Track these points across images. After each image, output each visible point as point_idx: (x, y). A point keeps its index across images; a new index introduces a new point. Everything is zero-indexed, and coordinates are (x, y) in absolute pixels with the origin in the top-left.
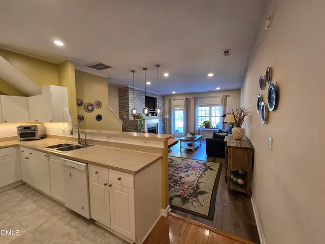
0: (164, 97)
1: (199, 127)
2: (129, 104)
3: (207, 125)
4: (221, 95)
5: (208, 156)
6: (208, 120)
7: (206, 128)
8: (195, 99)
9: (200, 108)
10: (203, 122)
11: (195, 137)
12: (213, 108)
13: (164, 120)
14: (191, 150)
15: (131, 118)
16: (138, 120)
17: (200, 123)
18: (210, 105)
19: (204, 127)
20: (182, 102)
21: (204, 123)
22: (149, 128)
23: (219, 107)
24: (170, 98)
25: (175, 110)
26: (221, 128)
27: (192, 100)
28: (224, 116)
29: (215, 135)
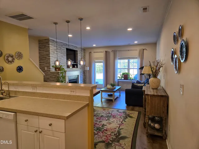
0: (84, 50)
1: (118, 78)
2: (51, 55)
3: (126, 76)
4: (139, 48)
5: (127, 105)
6: (127, 72)
7: (124, 79)
8: (115, 52)
9: (119, 61)
10: (121, 74)
11: (115, 88)
12: (131, 61)
13: (84, 72)
14: (111, 100)
15: (53, 70)
16: (60, 72)
17: (119, 75)
18: (129, 58)
19: (123, 78)
20: (102, 55)
21: (123, 75)
22: (69, 80)
23: (137, 60)
24: (90, 51)
25: (95, 62)
26: (138, 79)
27: (111, 52)
28: (142, 68)
29: (133, 86)
